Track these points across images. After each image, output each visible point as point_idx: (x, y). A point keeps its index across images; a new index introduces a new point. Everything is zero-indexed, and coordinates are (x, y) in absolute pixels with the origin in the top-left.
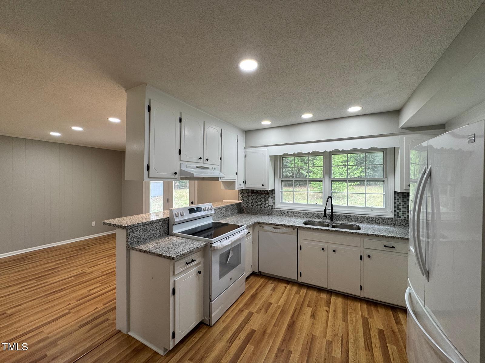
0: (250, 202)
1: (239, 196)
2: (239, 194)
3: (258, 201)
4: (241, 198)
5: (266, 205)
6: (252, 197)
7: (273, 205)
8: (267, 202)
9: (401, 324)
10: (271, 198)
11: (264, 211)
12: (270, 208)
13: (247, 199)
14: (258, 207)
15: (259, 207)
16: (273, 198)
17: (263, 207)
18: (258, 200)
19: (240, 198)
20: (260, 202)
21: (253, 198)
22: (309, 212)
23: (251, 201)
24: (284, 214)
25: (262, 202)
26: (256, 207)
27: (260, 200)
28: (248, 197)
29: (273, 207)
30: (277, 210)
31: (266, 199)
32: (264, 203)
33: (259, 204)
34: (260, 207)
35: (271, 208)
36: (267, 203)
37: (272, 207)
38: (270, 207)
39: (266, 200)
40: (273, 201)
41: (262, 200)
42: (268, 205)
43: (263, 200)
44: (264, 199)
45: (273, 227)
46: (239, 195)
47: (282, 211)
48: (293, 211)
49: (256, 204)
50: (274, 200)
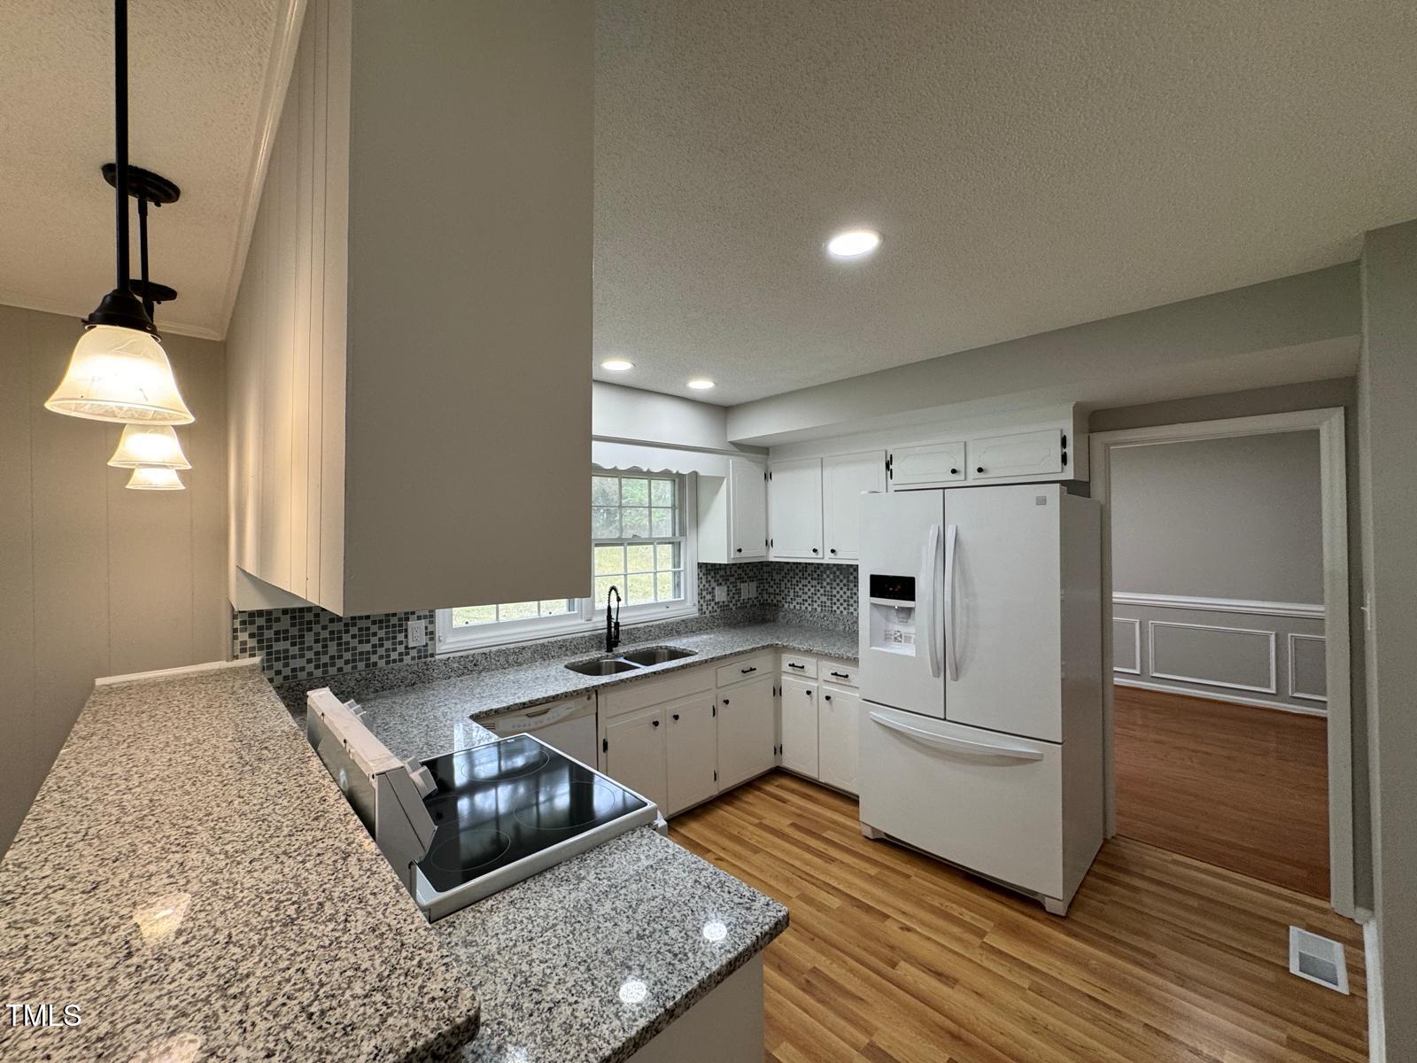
0: (310, 655)
1: (235, 638)
2: (237, 625)
3: (354, 643)
4: (252, 643)
5: (395, 650)
6: (324, 628)
7: (427, 645)
8: (401, 637)
9: (789, 801)
10: (419, 618)
11: (391, 676)
12: (413, 658)
13: (293, 644)
14: (355, 668)
15: (361, 665)
16: (425, 617)
17: (382, 663)
18: (354, 637)
19: (244, 643)
20: (368, 641)
21: (325, 634)
22: (550, 640)
23: (318, 647)
24: (475, 665)
25: (375, 640)
26: (348, 668)
27: (368, 635)
28: (294, 631)
29: (426, 651)
30: (449, 658)
31: (394, 626)
32: (388, 644)
33: (361, 653)
34: (367, 666)
35: (420, 658)
36: (401, 643)
37: (425, 653)
38: (414, 653)
39: (394, 632)
40: (426, 628)
41: (375, 634)
42: (407, 647)
43: (382, 633)
44: (387, 627)
45: (527, 715)
46: (235, 630)
47: (467, 657)
48: (503, 647)
49: (347, 656)
50: (432, 622)
